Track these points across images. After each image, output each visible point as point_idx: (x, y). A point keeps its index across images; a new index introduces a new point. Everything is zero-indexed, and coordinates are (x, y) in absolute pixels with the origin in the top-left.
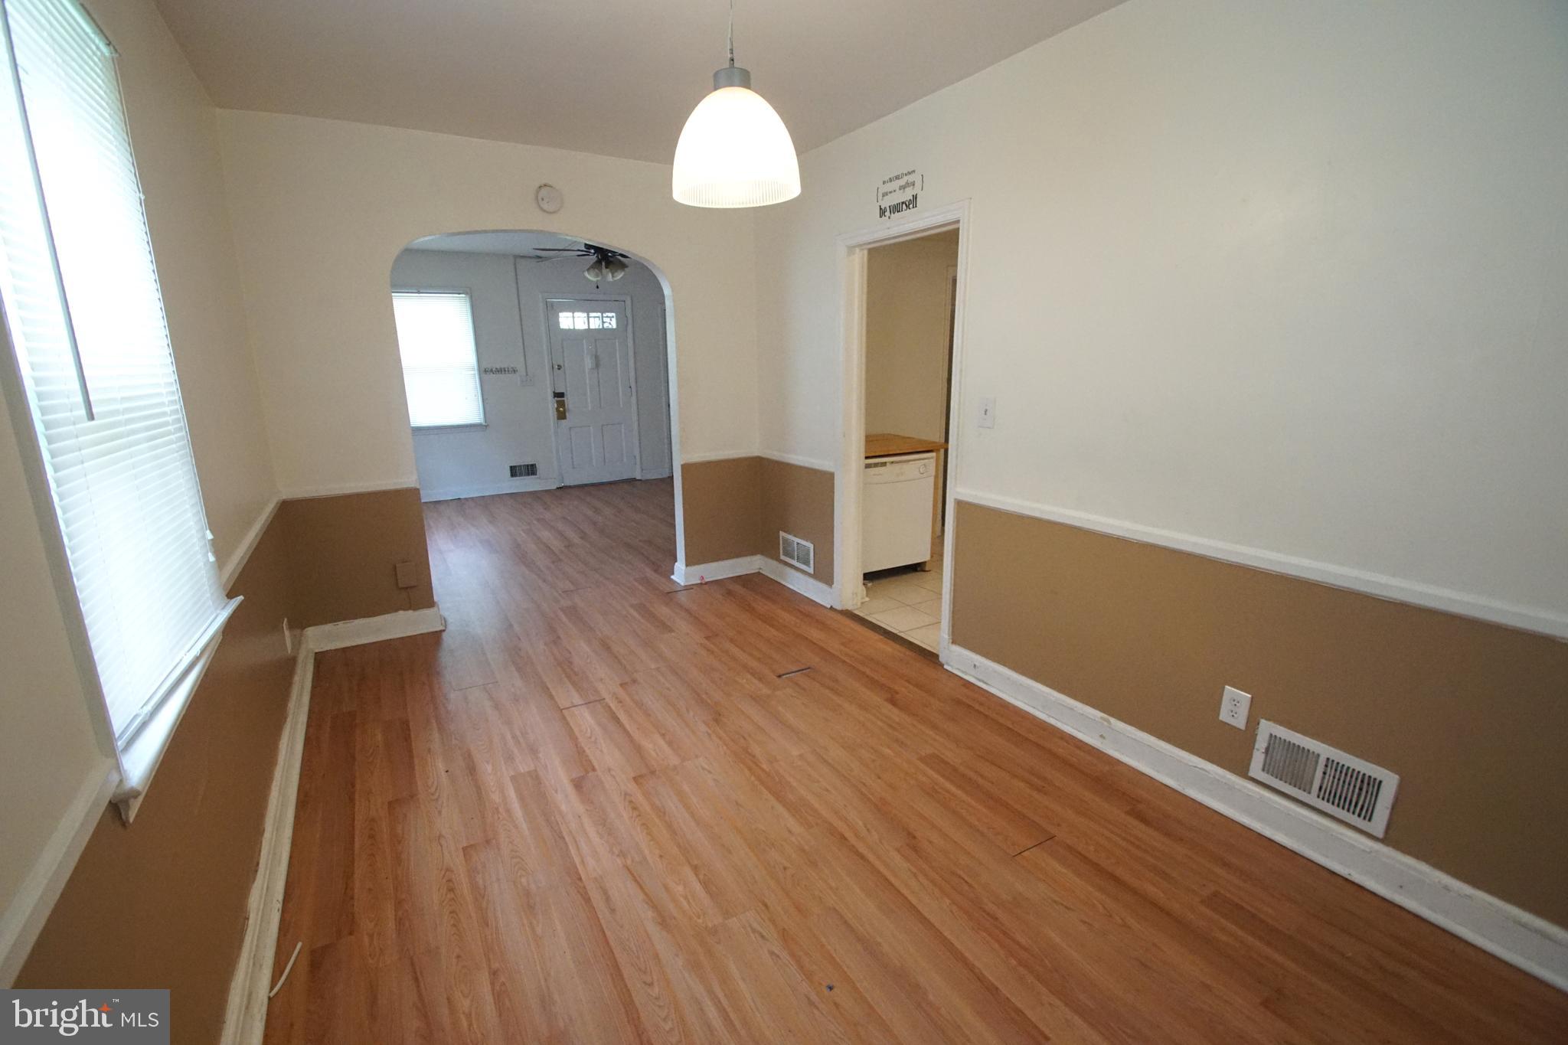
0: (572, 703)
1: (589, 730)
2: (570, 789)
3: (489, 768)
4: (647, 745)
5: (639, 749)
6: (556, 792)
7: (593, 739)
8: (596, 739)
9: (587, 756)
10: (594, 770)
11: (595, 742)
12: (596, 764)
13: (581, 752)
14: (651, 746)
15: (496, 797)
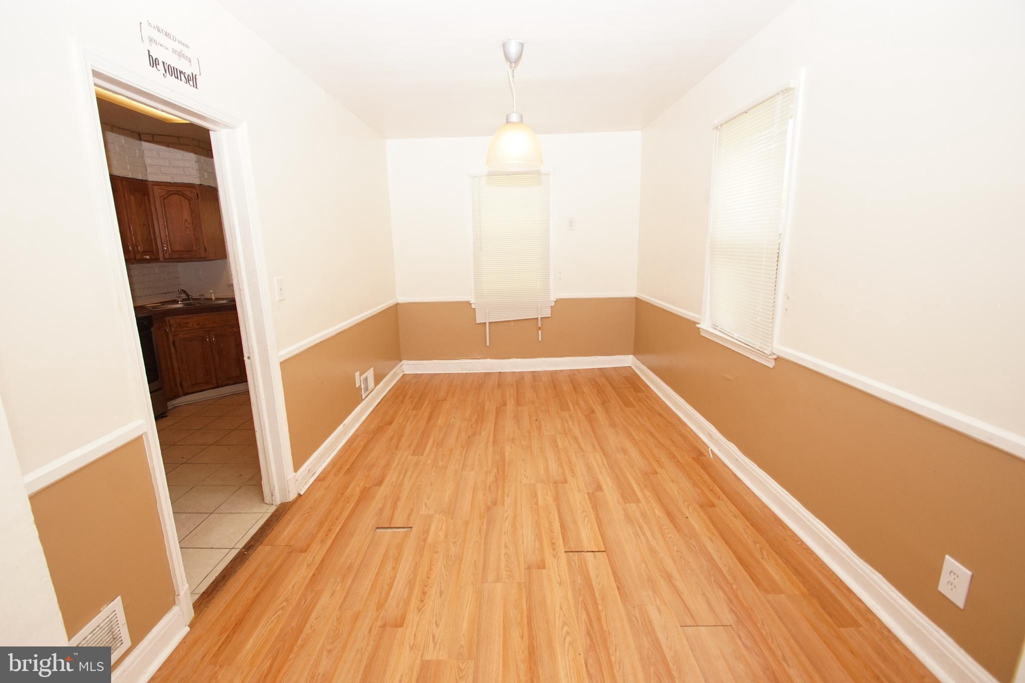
0: (595, 556)
1: (586, 522)
2: (604, 487)
3: (657, 512)
4: (550, 499)
5: (557, 499)
6: (612, 487)
7: (584, 514)
8: (582, 513)
9: (591, 503)
10: (588, 494)
11: (583, 511)
12: (586, 496)
13: (595, 507)
14: (548, 498)
15: (648, 494)
